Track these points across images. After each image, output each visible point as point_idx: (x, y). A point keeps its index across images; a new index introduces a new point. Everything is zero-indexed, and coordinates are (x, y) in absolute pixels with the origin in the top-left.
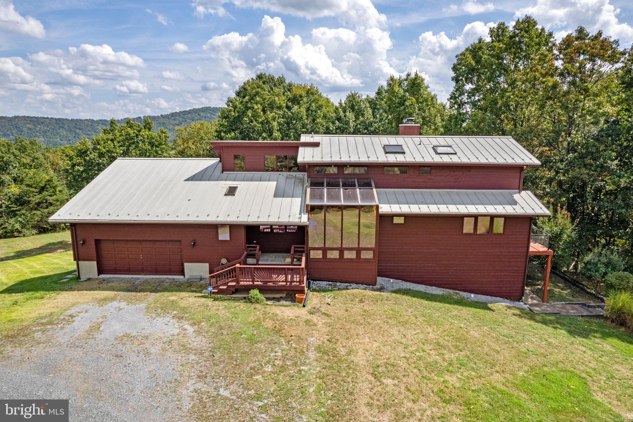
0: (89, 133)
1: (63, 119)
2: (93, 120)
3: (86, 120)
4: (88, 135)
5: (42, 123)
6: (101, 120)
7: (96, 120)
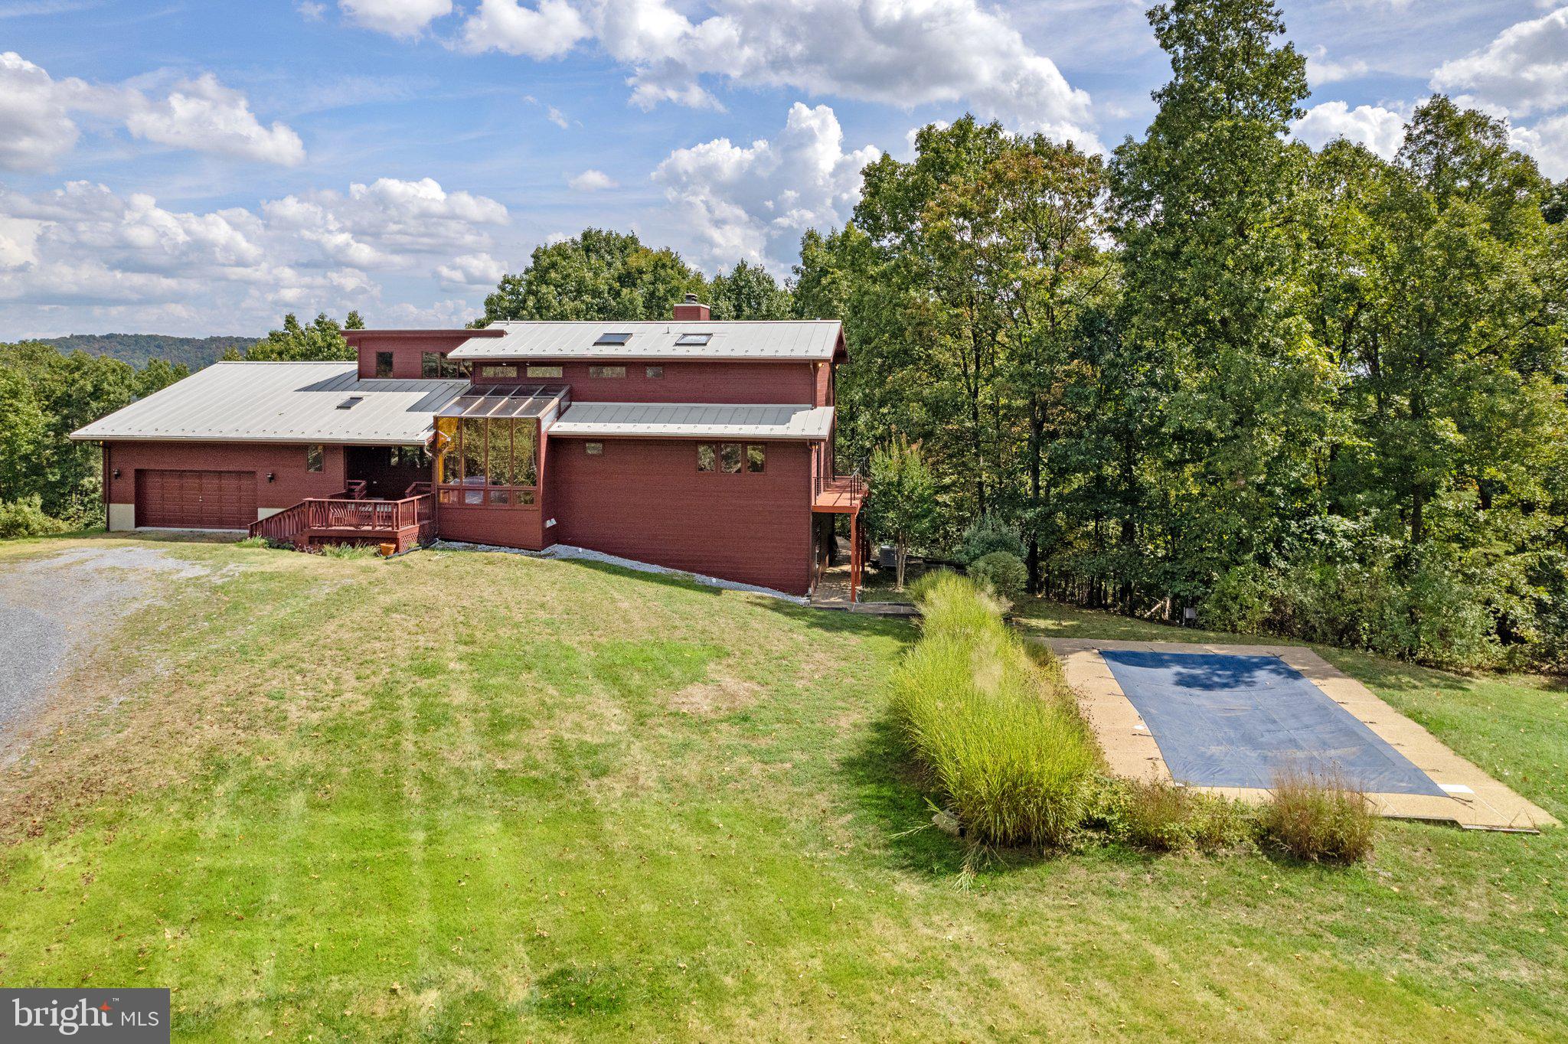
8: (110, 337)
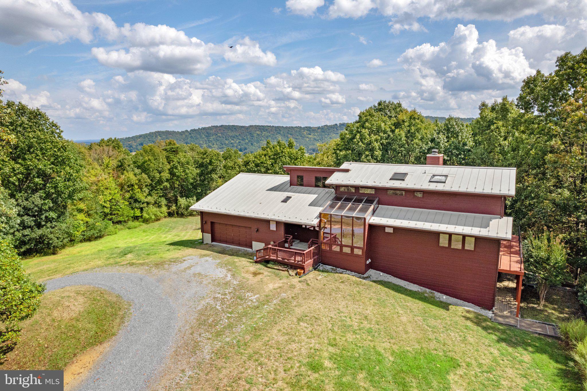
0: (297, 137)
1: (280, 127)
2: (301, 127)
3: (296, 127)
4: (296, 139)
5: (267, 130)
6: (306, 127)
7: (303, 127)
8: (222, 126)
